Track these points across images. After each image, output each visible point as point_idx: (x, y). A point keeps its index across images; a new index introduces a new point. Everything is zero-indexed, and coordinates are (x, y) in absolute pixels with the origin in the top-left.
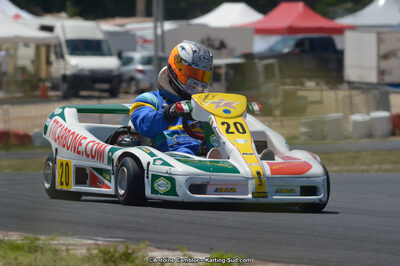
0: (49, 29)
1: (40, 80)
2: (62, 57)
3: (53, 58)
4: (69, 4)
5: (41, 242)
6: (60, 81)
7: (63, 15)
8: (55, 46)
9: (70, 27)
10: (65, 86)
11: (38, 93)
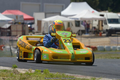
0: (102, 15)
1: (100, 31)
2: (106, 24)
3: (103, 24)
4: (109, 8)
5: (96, 79)
6: (106, 31)
7: (107, 11)
8: (104, 21)
9: (109, 15)
10: (107, 33)
11: (99, 35)
